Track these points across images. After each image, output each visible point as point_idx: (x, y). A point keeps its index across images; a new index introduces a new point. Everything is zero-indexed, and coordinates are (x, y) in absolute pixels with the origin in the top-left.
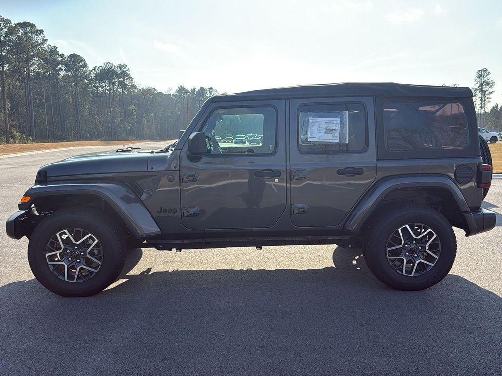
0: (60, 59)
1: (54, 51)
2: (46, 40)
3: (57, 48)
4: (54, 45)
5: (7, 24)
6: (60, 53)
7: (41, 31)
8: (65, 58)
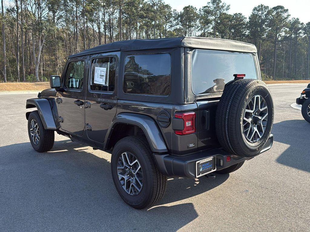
0: (300, 26)
1: (297, 21)
2: (290, 15)
3: (299, 19)
4: (297, 18)
5: (266, 9)
6: (301, 22)
7: (287, 10)
8: (304, 25)
